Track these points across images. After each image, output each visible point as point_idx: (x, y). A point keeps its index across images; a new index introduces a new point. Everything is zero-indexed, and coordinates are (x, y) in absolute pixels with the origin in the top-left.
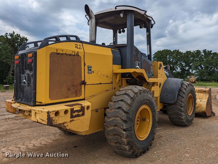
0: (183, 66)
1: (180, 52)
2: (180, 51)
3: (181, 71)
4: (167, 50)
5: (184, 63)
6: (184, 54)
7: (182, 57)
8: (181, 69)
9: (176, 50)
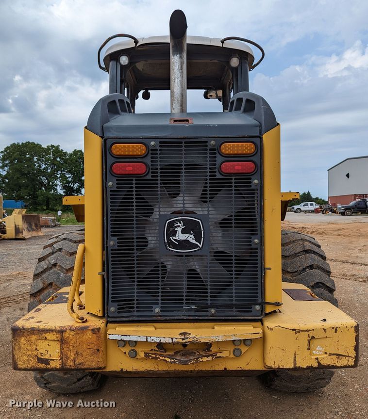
0: (68, 182)
1: (62, 150)
2: (61, 148)
3: (64, 192)
4: (33, 143)
5: (70, 175)
6: (71, 155)
7: (65, 161)
8: (64, 187)
9: (53, 146)
